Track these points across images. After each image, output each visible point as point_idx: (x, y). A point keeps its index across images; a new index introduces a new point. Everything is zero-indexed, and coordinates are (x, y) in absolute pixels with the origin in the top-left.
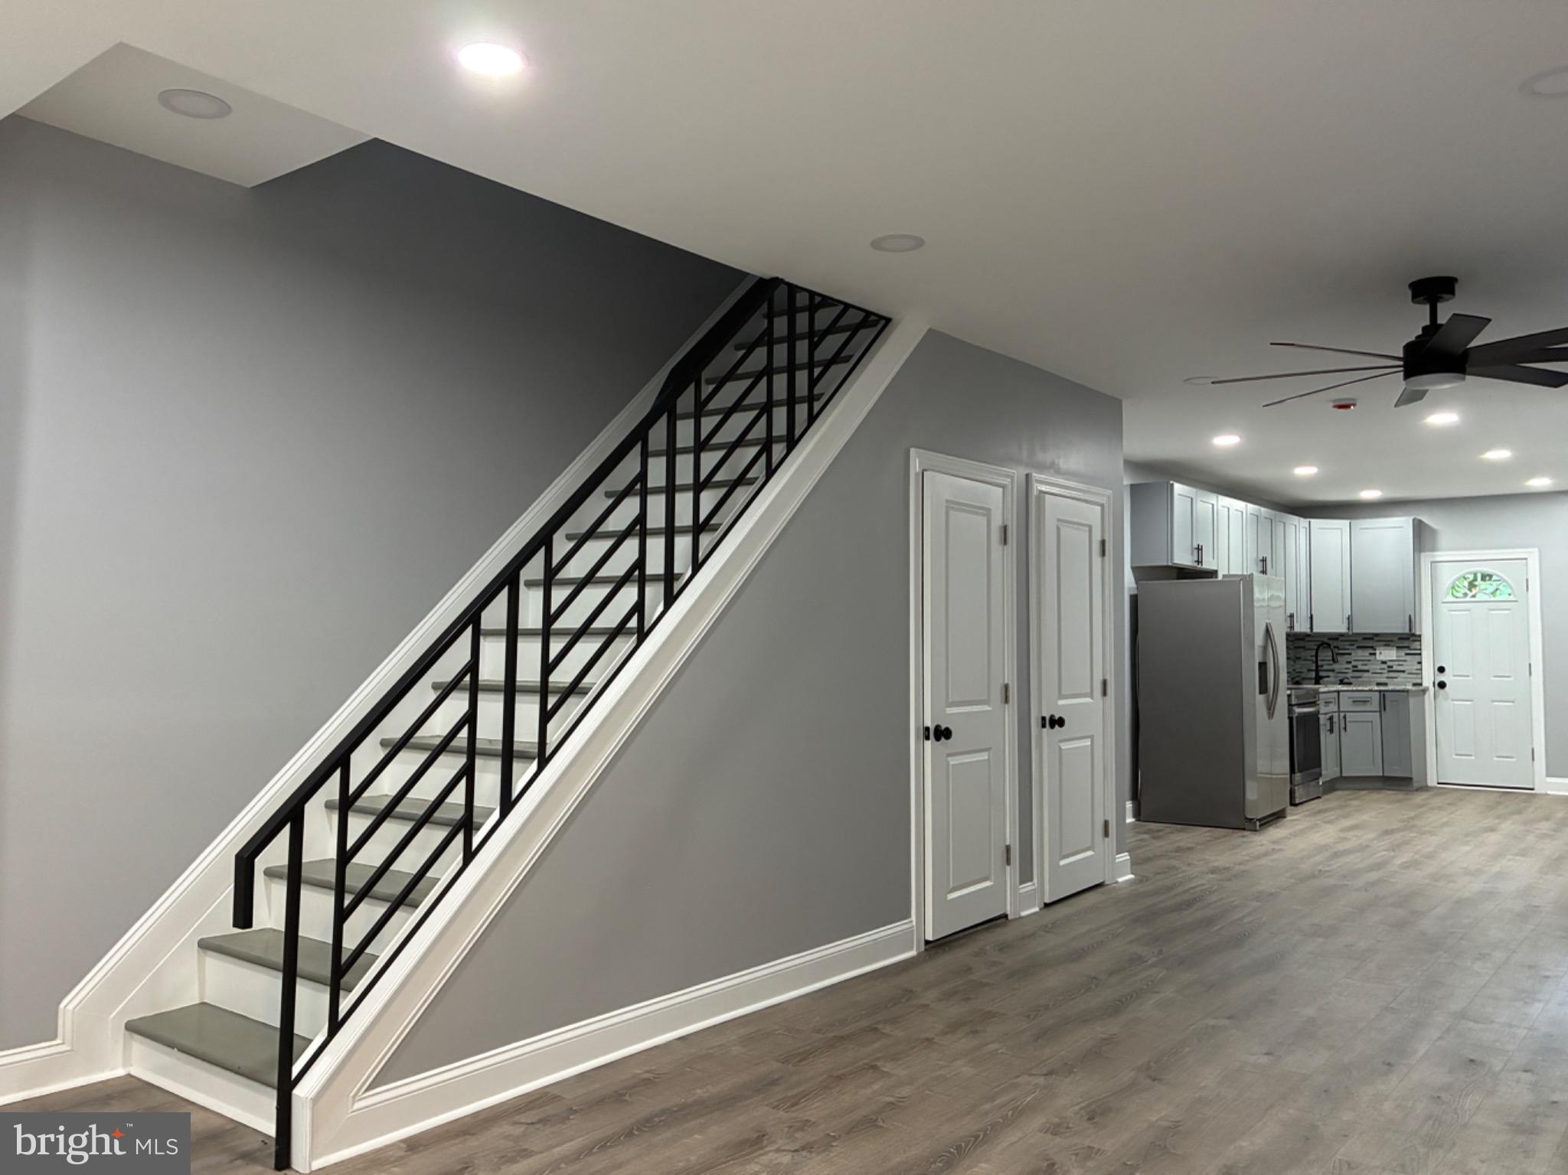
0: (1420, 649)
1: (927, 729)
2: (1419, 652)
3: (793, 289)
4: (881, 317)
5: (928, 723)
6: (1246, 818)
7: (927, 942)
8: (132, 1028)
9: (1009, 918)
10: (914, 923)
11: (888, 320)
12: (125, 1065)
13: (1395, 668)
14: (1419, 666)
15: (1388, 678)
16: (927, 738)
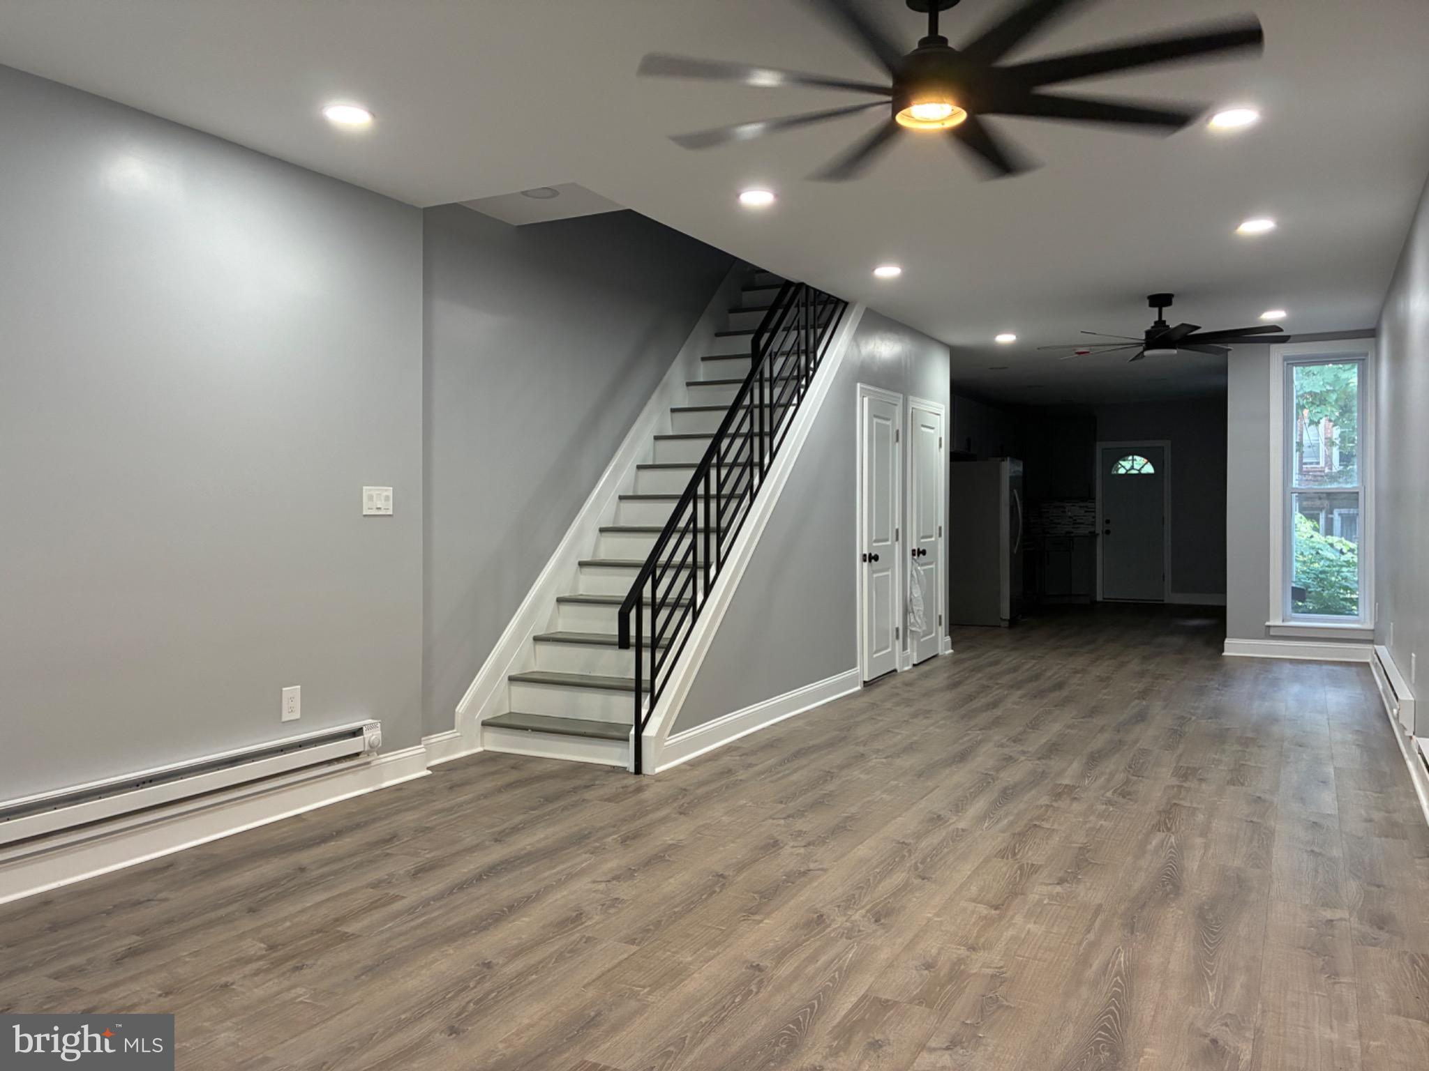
0: (1095, 508)
1: (865, 555)
2: (1093, 510)
3: (808, 287)
4: (843, 301)
5: (866, 552)
6: (1001, 619)
7: (865, 682)
8: (485, 724)
9: (899, 671)
10: (859, 671)
11: (846, 304)
12: (482, 745)
13: (1078, 521)
14: (1093, 520)
15: (1073, 528)
16: (865, 561)
